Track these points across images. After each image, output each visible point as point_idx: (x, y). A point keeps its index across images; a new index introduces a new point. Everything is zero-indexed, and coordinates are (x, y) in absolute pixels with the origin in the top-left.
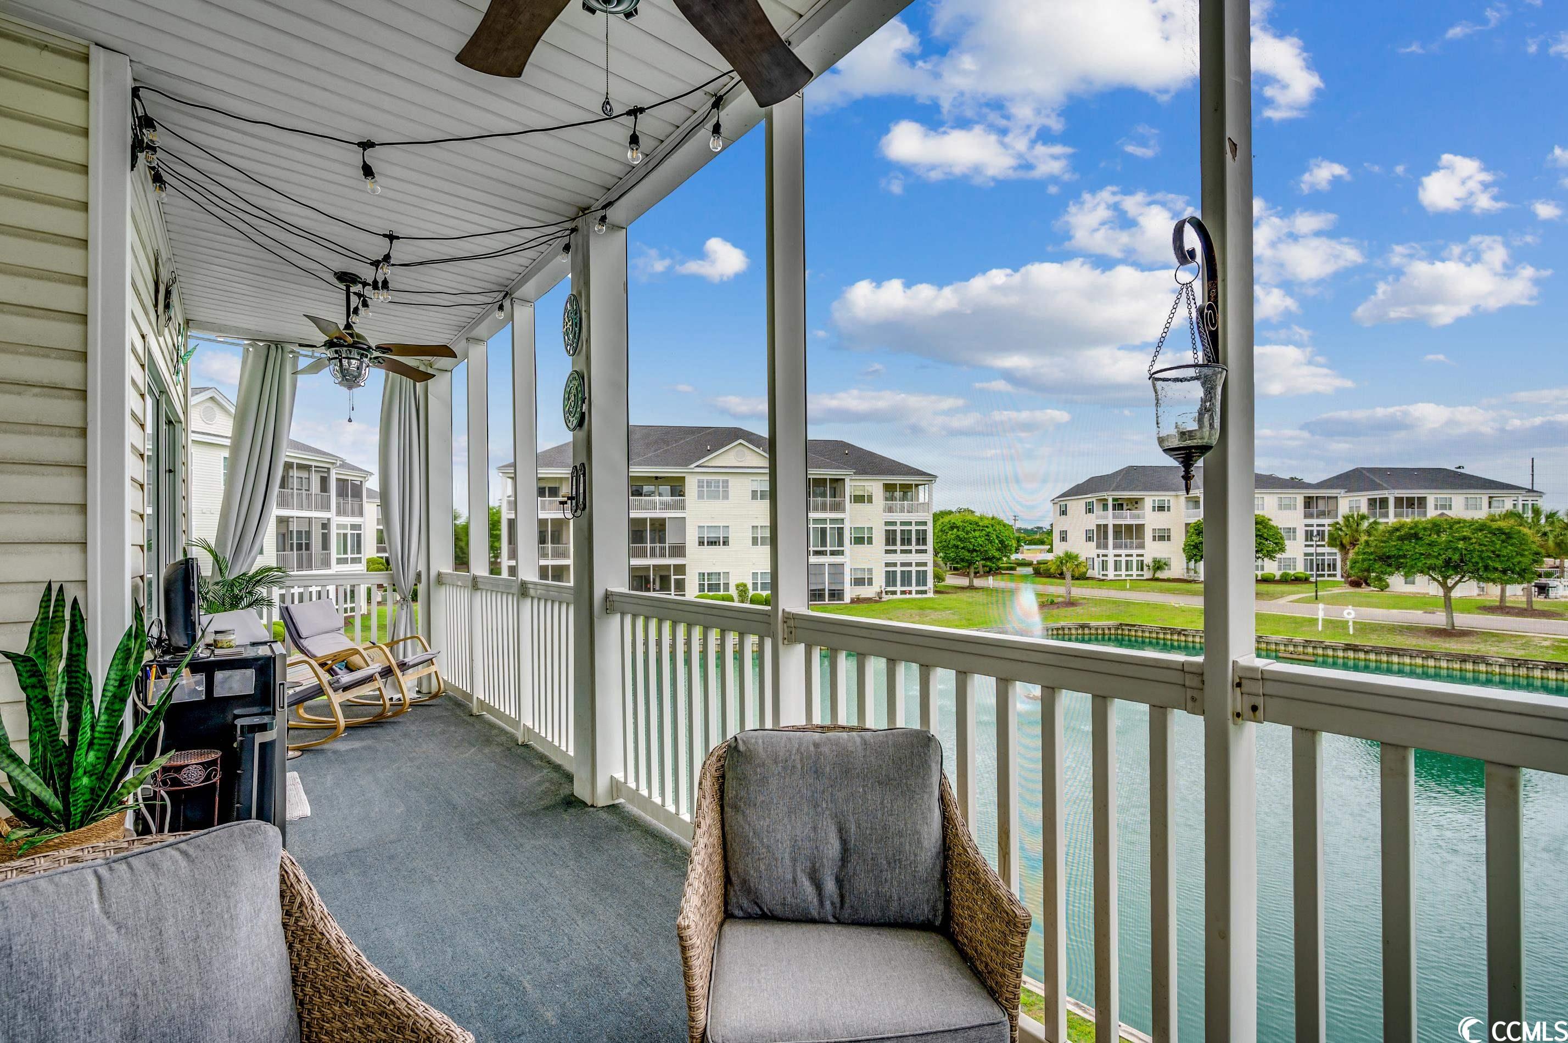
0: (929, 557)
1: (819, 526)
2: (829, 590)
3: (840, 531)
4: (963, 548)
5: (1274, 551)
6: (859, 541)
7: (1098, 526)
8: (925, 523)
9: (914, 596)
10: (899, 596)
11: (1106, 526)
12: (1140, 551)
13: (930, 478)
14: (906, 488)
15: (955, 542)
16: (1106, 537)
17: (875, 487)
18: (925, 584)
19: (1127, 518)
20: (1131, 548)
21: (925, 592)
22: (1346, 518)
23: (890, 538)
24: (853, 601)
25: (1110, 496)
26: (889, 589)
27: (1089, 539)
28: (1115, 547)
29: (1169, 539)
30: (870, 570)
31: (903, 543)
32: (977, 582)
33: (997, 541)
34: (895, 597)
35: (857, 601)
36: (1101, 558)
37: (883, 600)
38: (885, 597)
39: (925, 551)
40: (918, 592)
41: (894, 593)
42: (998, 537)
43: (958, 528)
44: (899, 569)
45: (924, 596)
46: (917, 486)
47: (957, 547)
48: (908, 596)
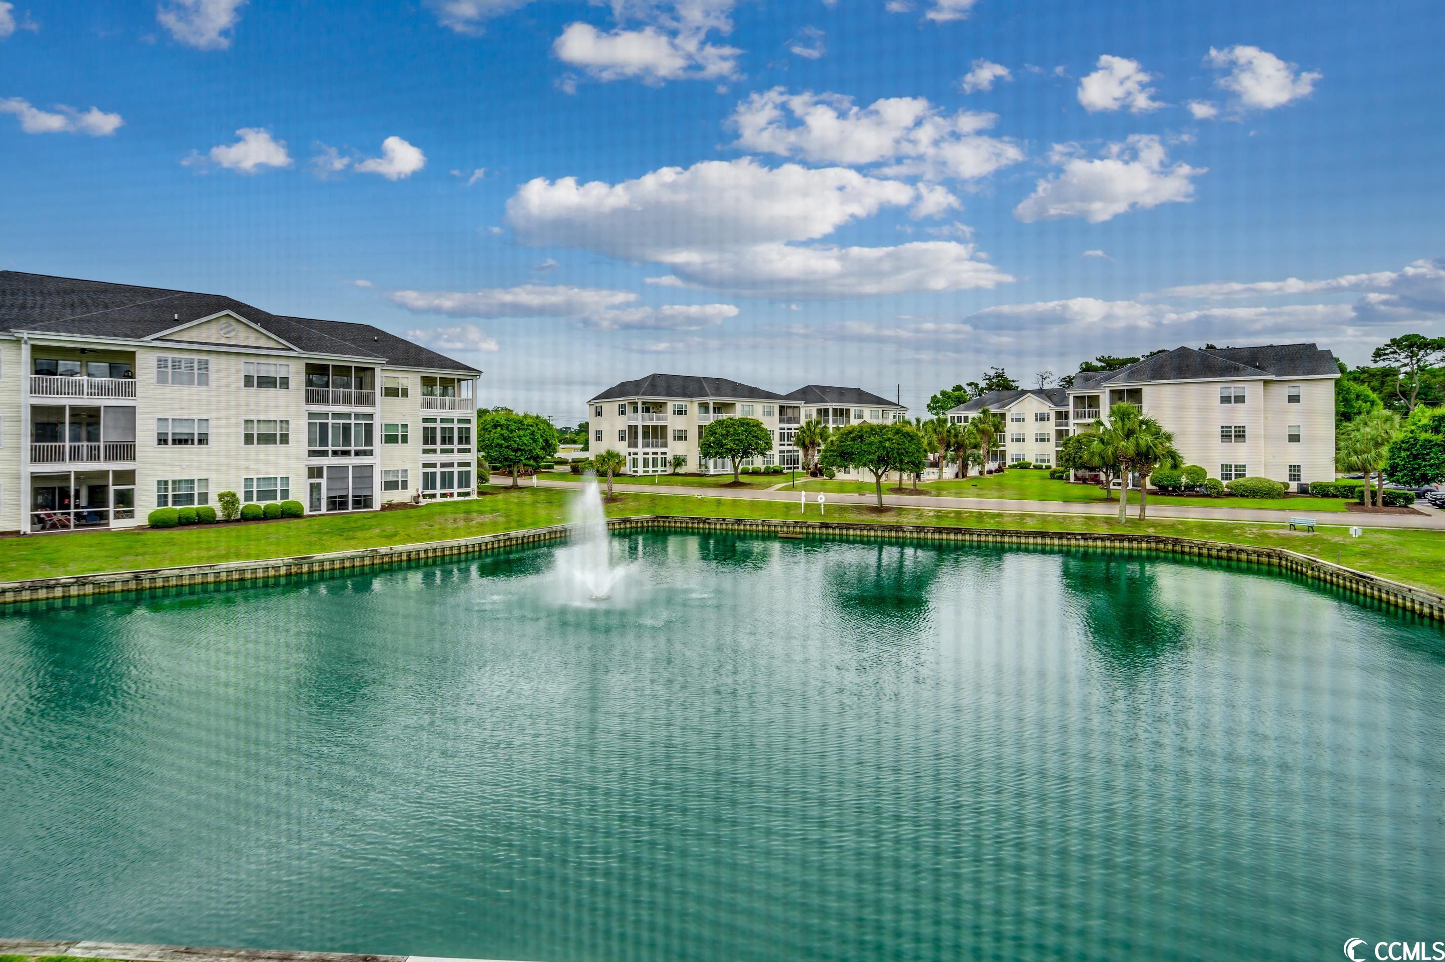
0: (472, 457)
1: (341, 422)
2: (354, 496)
3: (369, 428)
4: (507, 447)
5: (765, 449)
6: (390, 439)
7: (630, 427)
8: (468, 421)
9: (456, 498)
10: (438, 499)
11: (636, 427)
12: (664, 450)
13: (474, 373)
14: (448, 384)
15: (498, 441)
16: (636, 437)
17: (411, 380)
18: (468, 485)
19: (653, 421)
20: (657, 446)
21: (468, 494)
22: (808, 424)
23: (429, 437)
24: (383, 508)
25: (639, 400)
26: (427, 492)
27: (622, 439)
28: (644, 446)
29: (686, 439)
30: (405, 472)
31: (443, 441)
32: (521, 482)
33: (541, 440)
34: (434, 500)
35: (389, 507)
36: (633, 456)
37: (421, 504)
38: (423, 502)
39: (469, 451)
40: (459, 495)
41: (434, 496)
42: (542, 436)
43: (501, 426)
44: (438, 470)
45: (467, 498)
46: (459, 380)
47: (501, 446)
48: (449, 499)
